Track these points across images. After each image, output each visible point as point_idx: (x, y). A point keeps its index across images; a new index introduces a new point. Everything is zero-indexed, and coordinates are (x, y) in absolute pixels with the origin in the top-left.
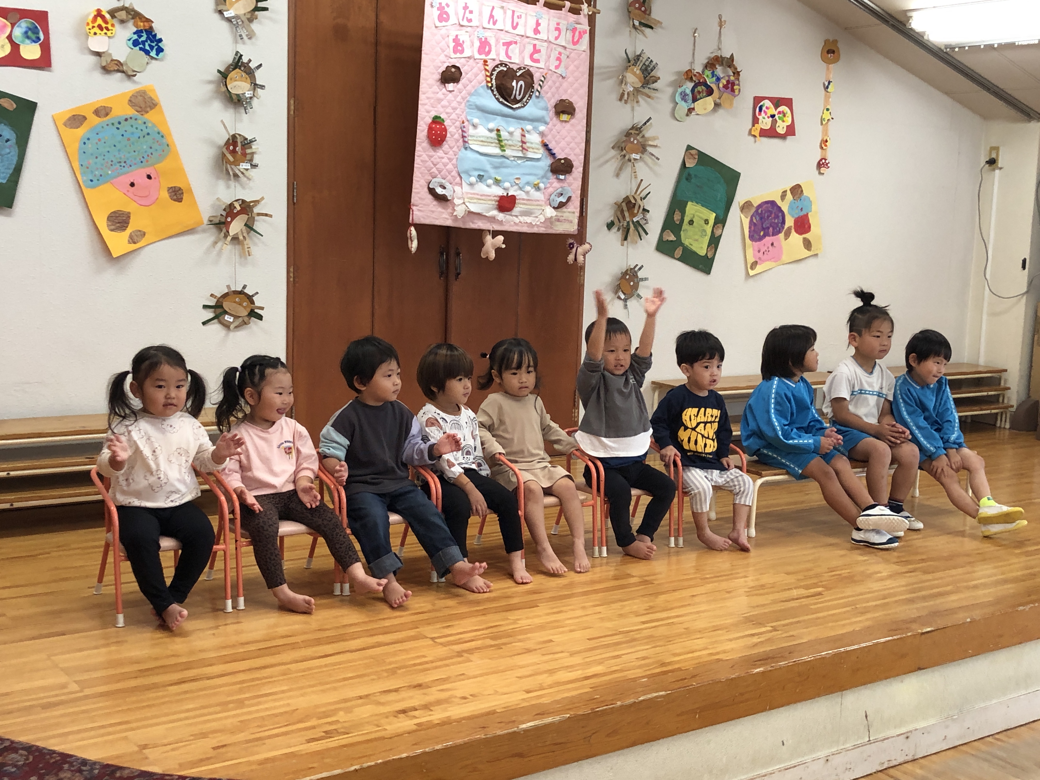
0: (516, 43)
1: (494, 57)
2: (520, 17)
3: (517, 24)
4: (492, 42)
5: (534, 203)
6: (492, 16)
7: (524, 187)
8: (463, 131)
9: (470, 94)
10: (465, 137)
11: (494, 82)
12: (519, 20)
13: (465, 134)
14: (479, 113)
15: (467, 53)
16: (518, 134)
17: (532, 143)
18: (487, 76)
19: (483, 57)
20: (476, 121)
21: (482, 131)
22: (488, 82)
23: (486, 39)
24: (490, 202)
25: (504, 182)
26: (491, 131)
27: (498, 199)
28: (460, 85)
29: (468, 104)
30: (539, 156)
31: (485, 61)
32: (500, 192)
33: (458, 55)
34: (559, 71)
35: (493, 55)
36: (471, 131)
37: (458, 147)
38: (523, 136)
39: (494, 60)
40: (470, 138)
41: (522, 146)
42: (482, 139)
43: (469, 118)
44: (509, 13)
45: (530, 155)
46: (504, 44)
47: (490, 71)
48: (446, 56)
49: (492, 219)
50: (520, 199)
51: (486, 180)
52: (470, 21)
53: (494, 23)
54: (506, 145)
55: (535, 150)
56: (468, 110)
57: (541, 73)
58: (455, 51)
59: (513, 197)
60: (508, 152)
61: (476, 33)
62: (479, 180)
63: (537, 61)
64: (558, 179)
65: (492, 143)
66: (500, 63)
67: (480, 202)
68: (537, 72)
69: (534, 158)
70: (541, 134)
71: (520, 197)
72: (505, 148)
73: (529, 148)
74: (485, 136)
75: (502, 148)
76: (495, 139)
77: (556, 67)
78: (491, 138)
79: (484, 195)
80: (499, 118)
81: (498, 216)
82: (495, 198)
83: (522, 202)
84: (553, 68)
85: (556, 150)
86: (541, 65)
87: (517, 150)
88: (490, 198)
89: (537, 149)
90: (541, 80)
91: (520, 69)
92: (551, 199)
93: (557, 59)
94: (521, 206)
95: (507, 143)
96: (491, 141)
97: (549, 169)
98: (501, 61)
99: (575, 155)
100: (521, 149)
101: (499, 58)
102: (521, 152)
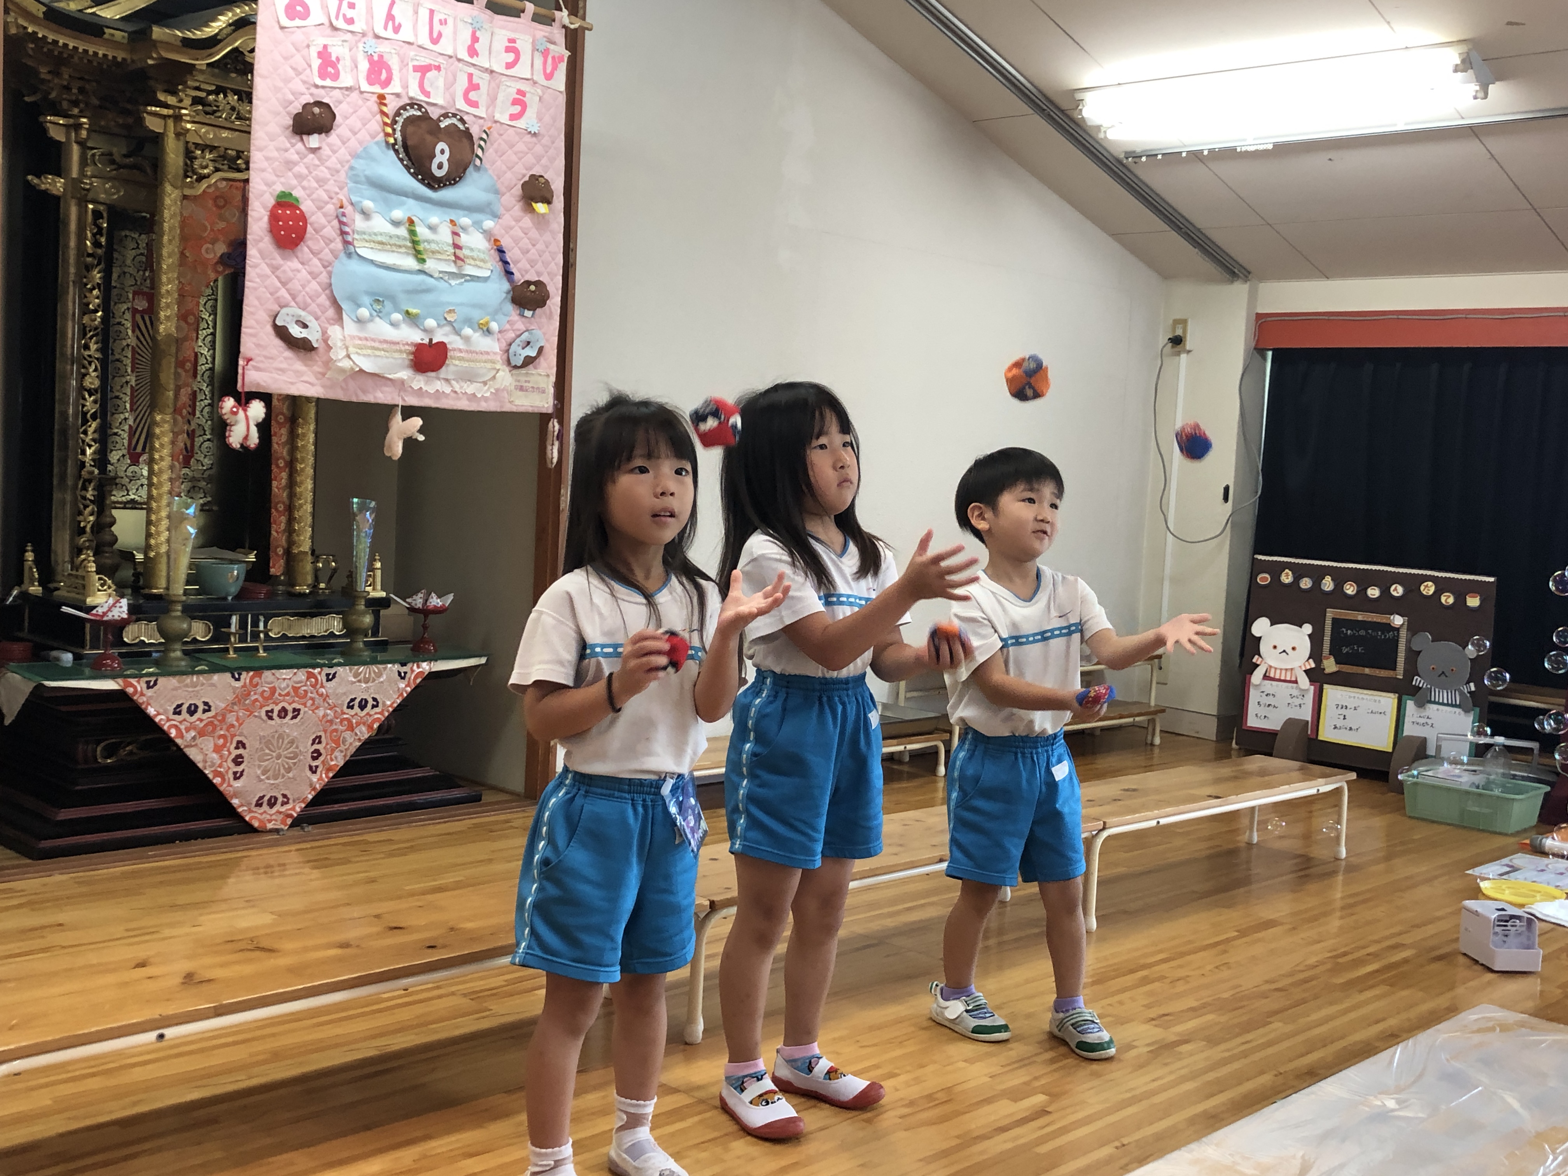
0: (438, 68)
1: (398, 90)
2: (443, 22)
3: (440, 35)
4: (394, 63)
5: (480, 357)
6: (390, 17)
7: (461, 330)
8: (341, 223)
9: (355, 156)
10: (347, 233)
11: (398, 135)
12: (443, 29)
13: (347, 229)
14: (372, 192)
15: (346, 80)
16: (446, 230)
17: (472, 250)
18: (385, 124)
19: (377, 89)
20: (368, 204)
21: (380, 224)
22: (387, 135)
23: (381, 57)
24: (397, 355)
25: (425, 319)
26: (396, 223)
27: (413, 349)
28: (333, 138)
29: (351, 173)
30: (487, 273)
31: (381, 97)
32: (418, 337)
33: (328, 82)
34: (521, 123)
35: (395, 87)
36: (359, 223)
37: (332, 251)
38: (456, 235)
39: (398, 95)
40: (356, 236)
41: (455, 254)
42: (379, 238)
43: (354, 199)
44: (424, 14)
45: (469, 270)
46: (416, 69)
47: (391, 116)
48: (304, 82)
49: (402, 386)
50: (454, 350)
51: (389, 314)
52: (351, 21)
53: (397, 29)
54: (426, 250)
55: (478, 263)
56: (351, 185)
57: (484, 125)
58: (323, 75)
59: (442, 346)
60: (431, 265)
61: (361, 45)
62: (375, 314)
63: (474, 104)
64: (523, 316)
65: (400, 246)
66: (408, 102)
67: (378, 353)
68: (474, 123)
69: (478, 277)
70: (488, 234)
71: (454, 346)
72: (424, 257)
73: (468, 257)
74: (386, 234)
75: (419, 256)
76: (405, 239)
77: (513, 117)
78: (398, 237)
79: (386, 342)
80: (411, 202)
81: (413, 380)
82: (407, 347)
83: (459, 355)
84: (505, 119)
85: (519, 265)
86: (481, 112)
87: (446, 260)
88: (397, 347)
89: (483, 261)
90: (482, 139)
91: (446, 116)
92: (510, 351)
93: (515, 102)
94: (457, 362)
95: (428, 247)
96: (398, 243)
97: (506, 298)
98: (411, 98)
99: (549, 274)
100: (453, 258)
101: (407, 93)
102: (453, 264)
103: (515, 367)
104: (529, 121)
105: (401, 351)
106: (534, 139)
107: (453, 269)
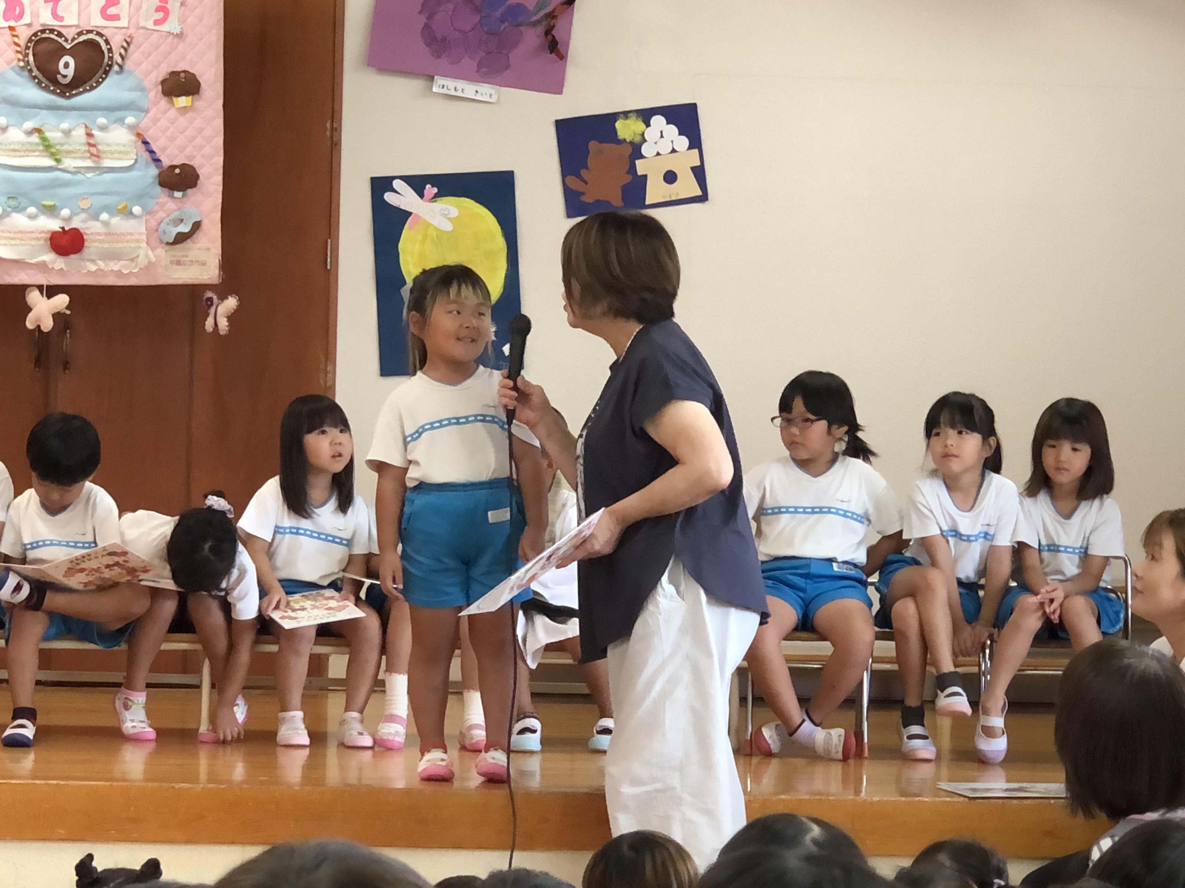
1: (28, 21)
5: (123, 238)
7: (99, 216)
11: (31, 58)
14: (8, 109)
16: (79, 133)
17: (108, 145)
18: (18, 52)
19: (11, 24)
20: (2, 120)
21: (16, 136)
22: (20, 60)
24: (33, 242)
25: (62, 209)
26: (29, 133)
27: (49, 236)
30: (129, 163)
31: (15, 30)
32: (55, 225)
34: (165, 27)
35: (26, 19)
38: (89, 135)
39: (29, 25)
41: (89, 151)
42: (12, 147)
45: (107, 163)
47: (22, 43)
49: (42, 267)
50: (92, 234)
51: (25, 209)
54: (59, 152)
55: (116, 156)
57: (125, 34)
59: (79, 232)
60: (69, 163)
62: (9, 209)
63: (116, 17)
64: (173, 197)
65: (34, 151)
66: (41, 28)
67: (13, 242)
68: (115, 34)
69: (117, 168)
70: (131, 128)
71: (93, 230)
72: (57, 157)
73: (104, 152)
74: (19, 143)
75: (52, 155)
76: (37, 144)
77: (157, 22)
78: (30, 144)
79: (20, 232)
80: (44, 112)
81: (54, 262)
82: (43, 235)
83: (98, 237)
84: (150, 25)
85: (168, 152)
86: (123, 22)
87: (80, 158)
88: (34, 236)
89: (126, 153)
90: (123, 47)
91: (80, 34)
92: (159, 230)
93: (158, 9)
94: (97, 244)
95: (62, 148)
96: (30, 149)
97: (153, 183)
98: (42, 25)
99: (203, 156)
100: (89, 155)
101: (39, 21)
102: (89, 160)
103: (168, 244)
104: (172, 25)
105: (38, 239)
106: (176, 40)
107: (89, 163)
